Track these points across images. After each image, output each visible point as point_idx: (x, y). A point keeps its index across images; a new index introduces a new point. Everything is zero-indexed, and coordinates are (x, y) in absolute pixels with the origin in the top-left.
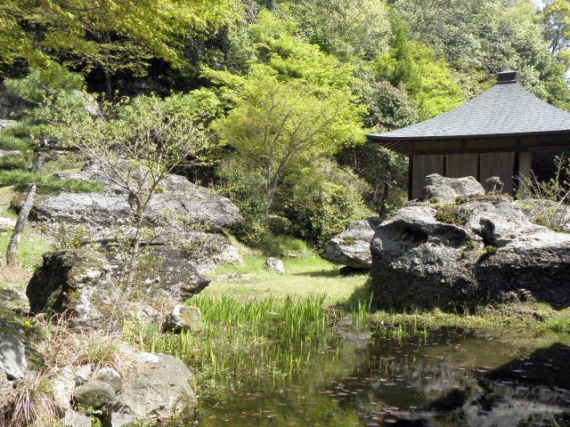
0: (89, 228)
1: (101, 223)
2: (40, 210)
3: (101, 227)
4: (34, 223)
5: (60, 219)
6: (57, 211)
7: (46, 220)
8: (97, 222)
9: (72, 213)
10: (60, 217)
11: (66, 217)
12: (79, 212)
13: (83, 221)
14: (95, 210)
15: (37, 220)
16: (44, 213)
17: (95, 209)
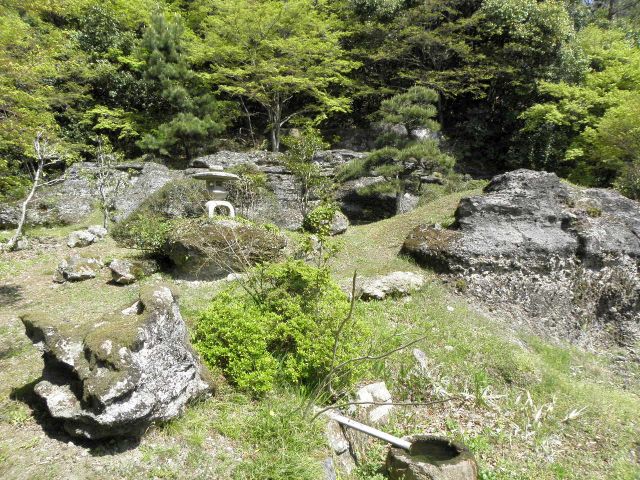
0: (521, 279)
1: (538, 270)
2: (453, 257)
3: (537, 276)
4: (444, 277)
5: (481, 268)
6: (477, 256)
7: (462, 271)
8: (532, 269)
9: (497, 258)
10: (481, 264)
11: (490, 264)
12: (507, 256)
13: (513, 267)
14: (529, 250)
15: (448, 271)
16: (459, 260)
17: (529, 248)
